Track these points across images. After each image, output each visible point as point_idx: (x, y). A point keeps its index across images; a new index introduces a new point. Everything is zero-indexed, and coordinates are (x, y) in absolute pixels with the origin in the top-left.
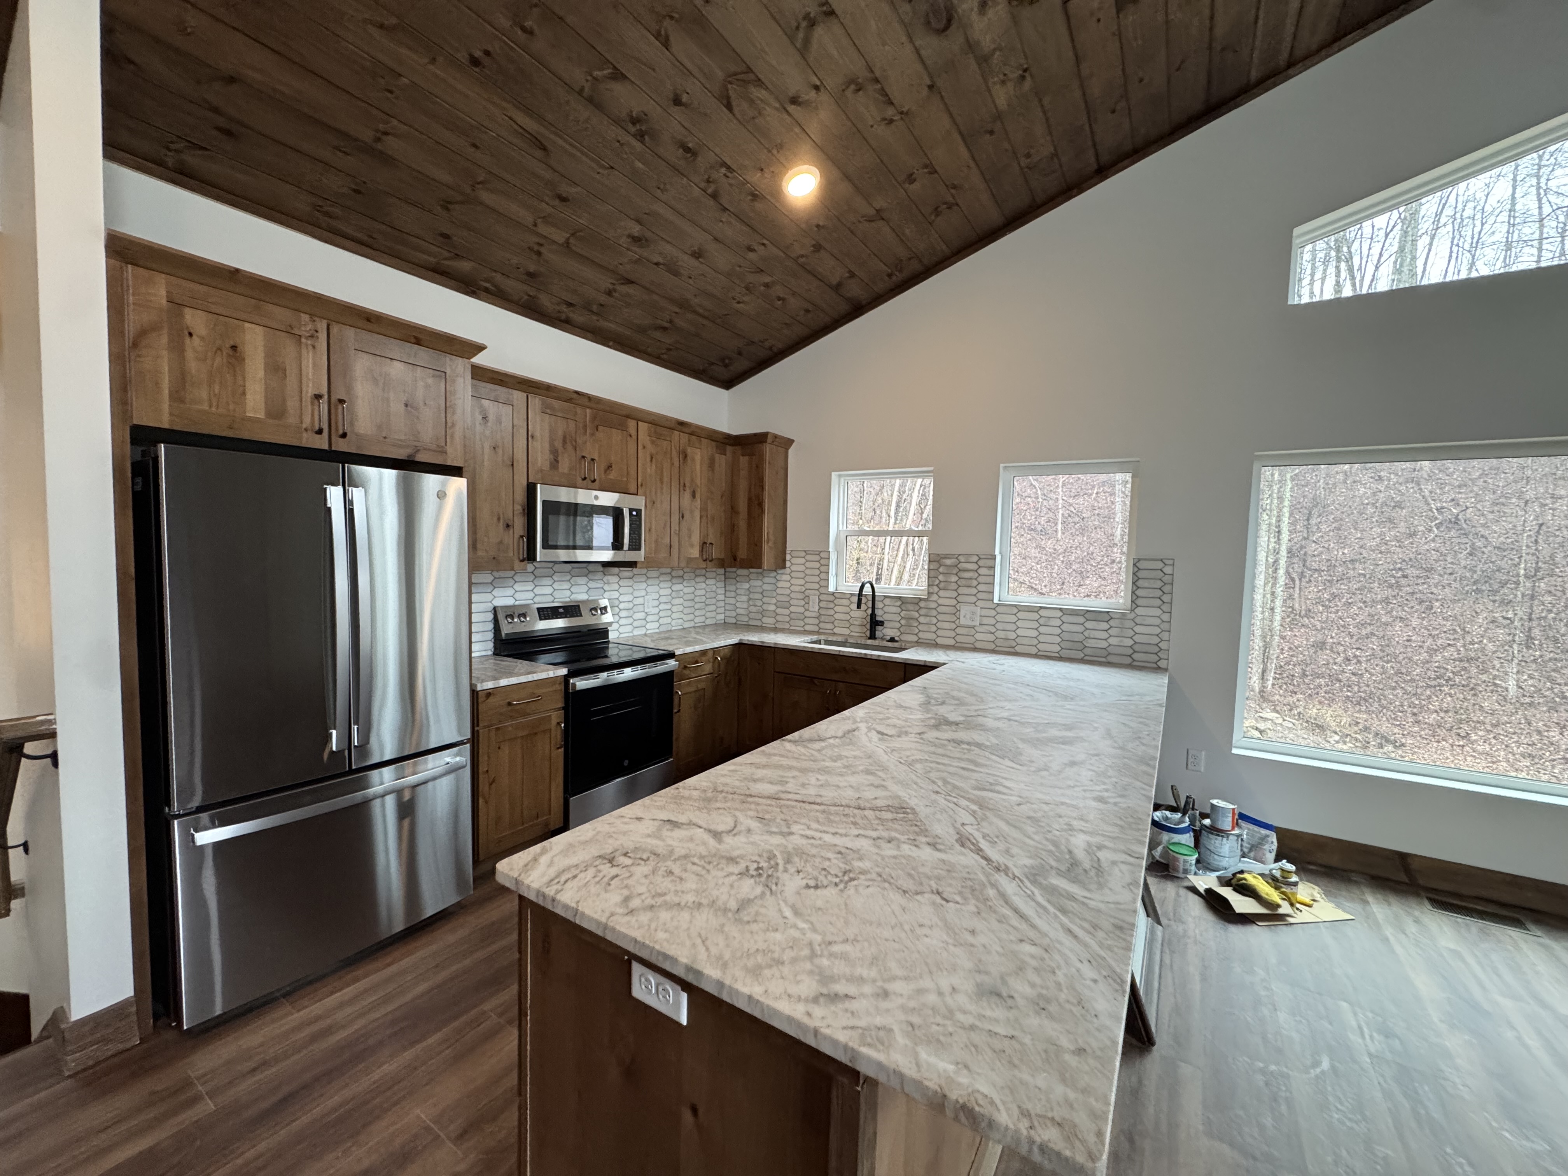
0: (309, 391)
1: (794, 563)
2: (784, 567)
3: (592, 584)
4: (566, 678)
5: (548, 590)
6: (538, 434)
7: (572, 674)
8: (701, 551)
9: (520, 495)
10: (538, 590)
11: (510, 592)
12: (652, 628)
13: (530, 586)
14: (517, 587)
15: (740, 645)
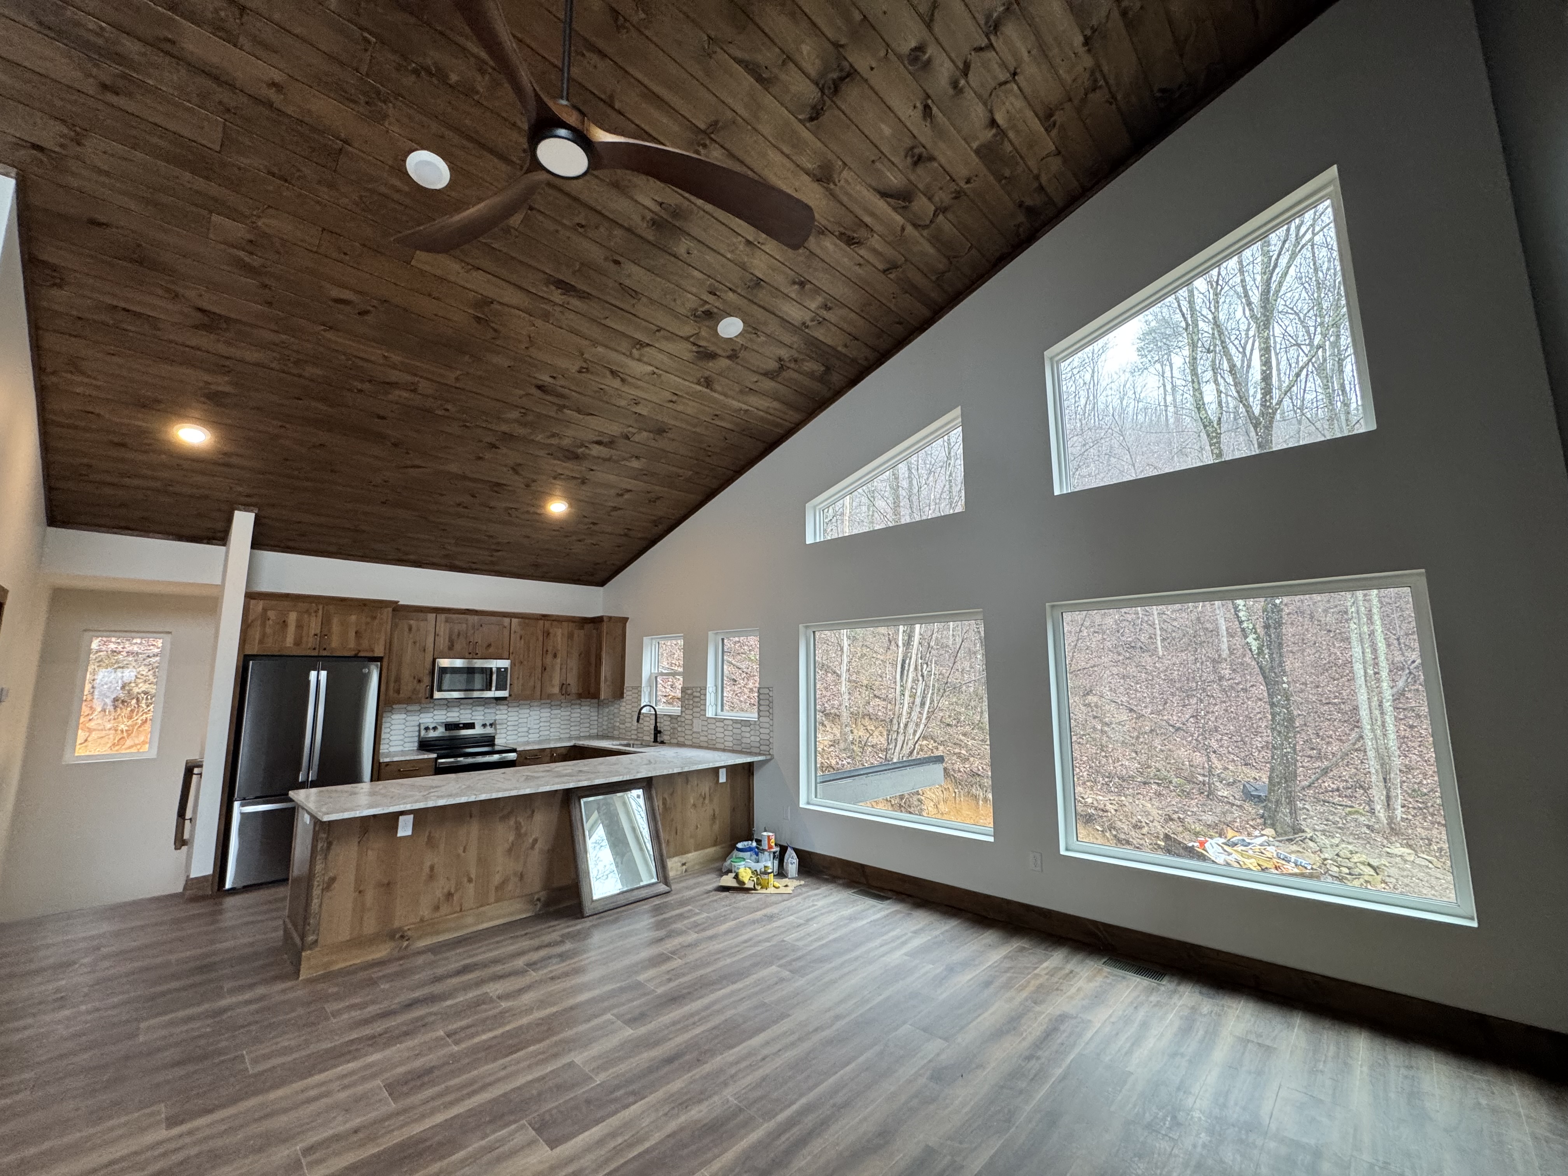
0: (313, 632)
1: (627, 694)
2: (621, 696)
3: (487, 711)
4: (436, 759)
5: (456, 714)
6: (442, 634)
7: (439, 757)
8: (561, 689)
9: (428, 665)
10: (449, 714)
11: (431, 715)
12: (533, 737)
13: (444, 712)
14: (436, 712)
15: (574, 747)
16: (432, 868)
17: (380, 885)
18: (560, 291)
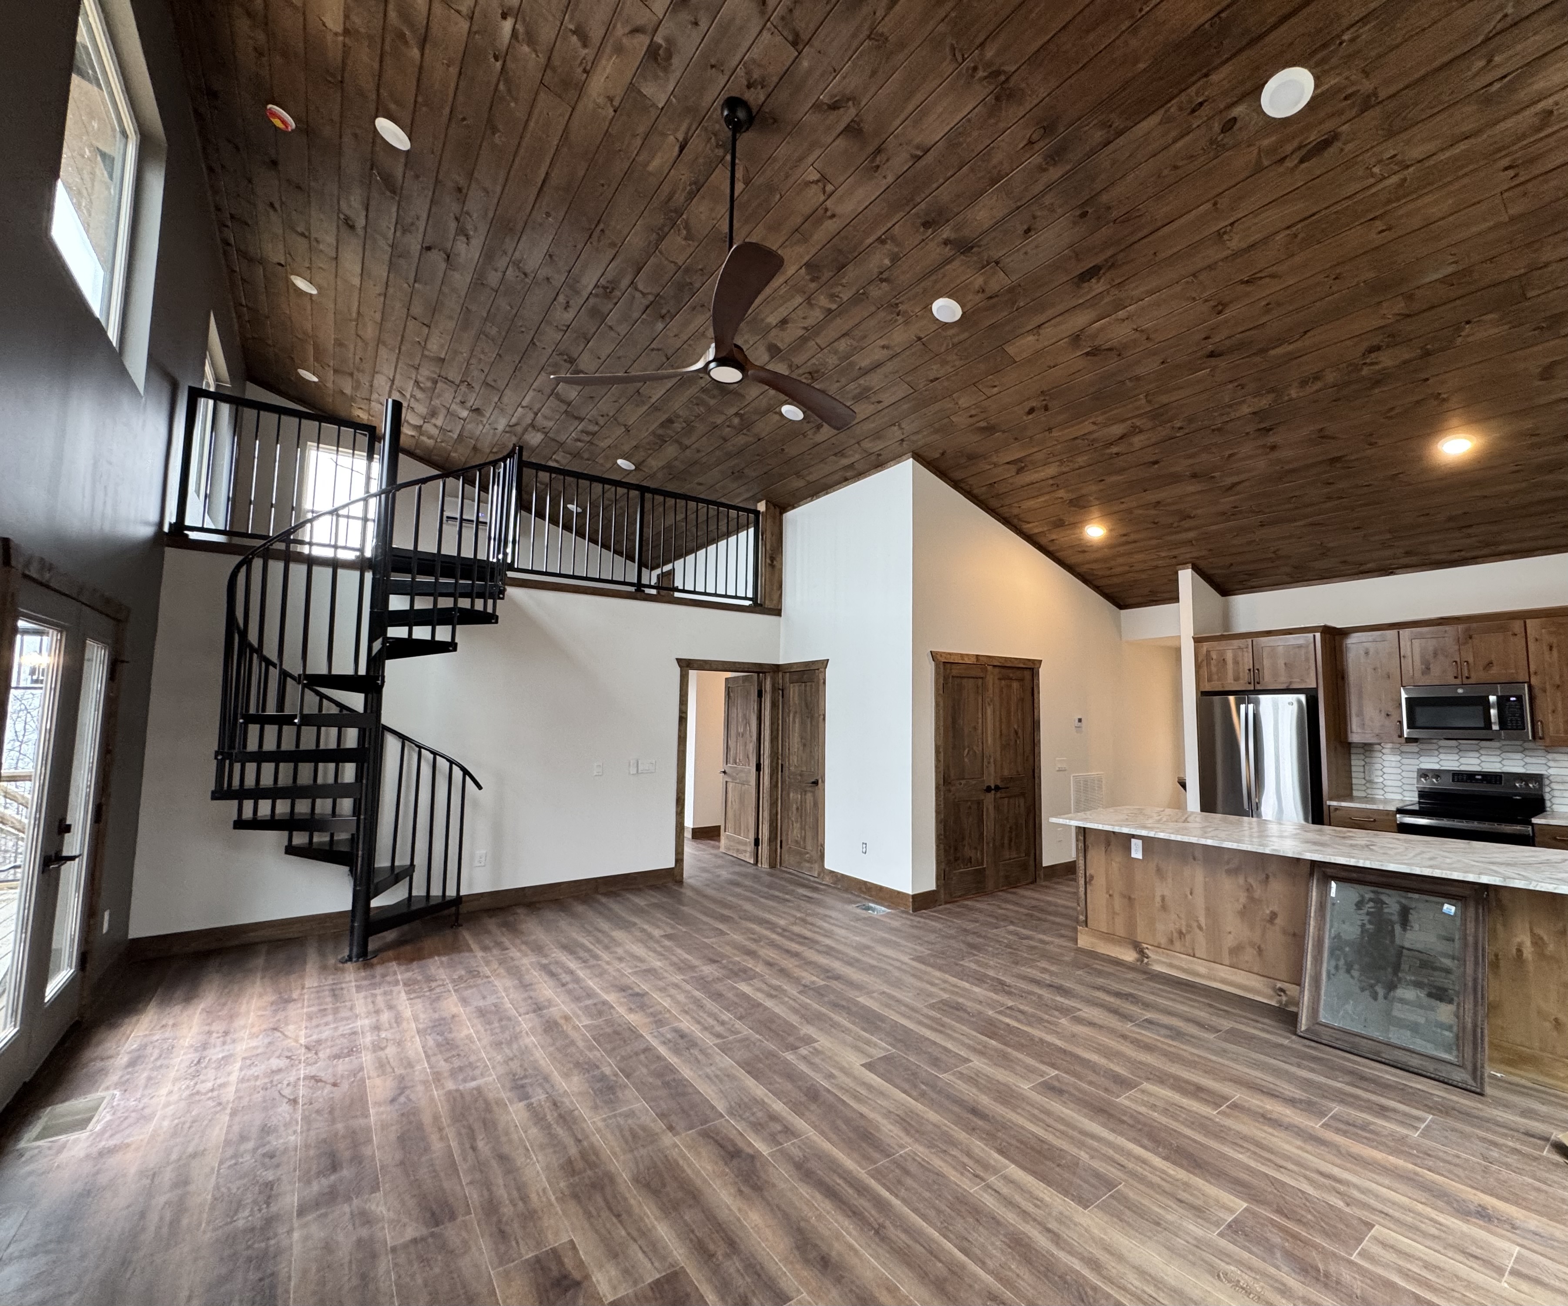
0: (1247, 667)
4: (1395, 813)
6: (1409, 654)
9: (1396, 695)
11: (1435, 760)
16: (1163, 898)
17: (1123, 896)
18: (1093, 280)
